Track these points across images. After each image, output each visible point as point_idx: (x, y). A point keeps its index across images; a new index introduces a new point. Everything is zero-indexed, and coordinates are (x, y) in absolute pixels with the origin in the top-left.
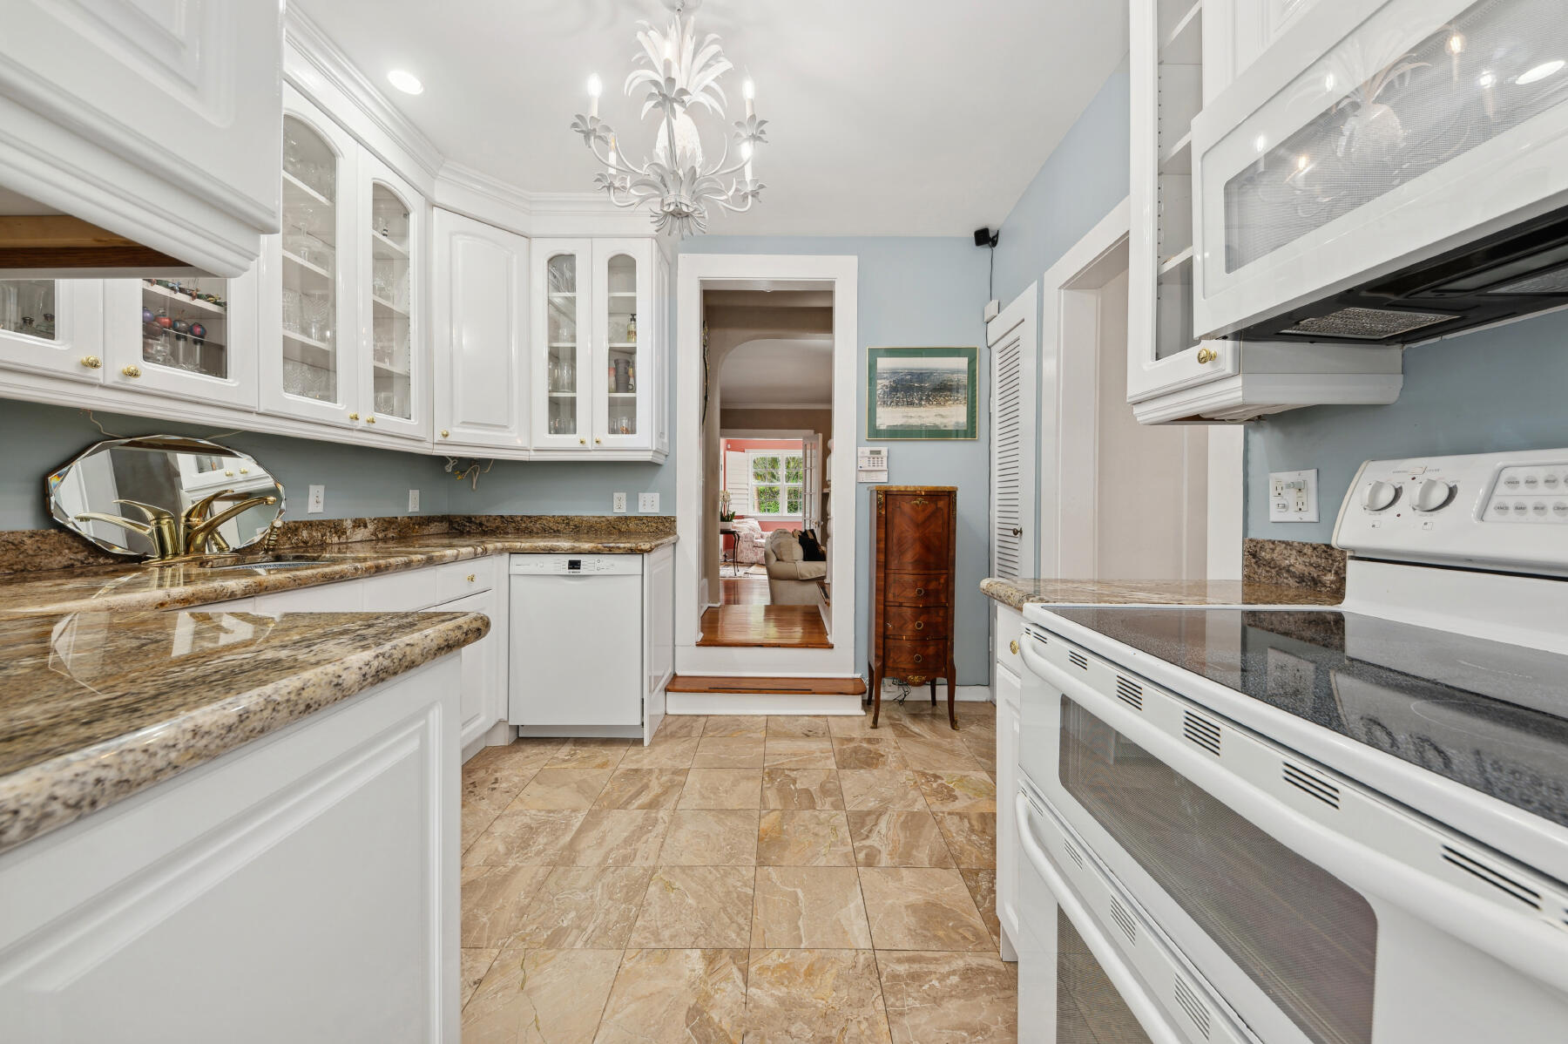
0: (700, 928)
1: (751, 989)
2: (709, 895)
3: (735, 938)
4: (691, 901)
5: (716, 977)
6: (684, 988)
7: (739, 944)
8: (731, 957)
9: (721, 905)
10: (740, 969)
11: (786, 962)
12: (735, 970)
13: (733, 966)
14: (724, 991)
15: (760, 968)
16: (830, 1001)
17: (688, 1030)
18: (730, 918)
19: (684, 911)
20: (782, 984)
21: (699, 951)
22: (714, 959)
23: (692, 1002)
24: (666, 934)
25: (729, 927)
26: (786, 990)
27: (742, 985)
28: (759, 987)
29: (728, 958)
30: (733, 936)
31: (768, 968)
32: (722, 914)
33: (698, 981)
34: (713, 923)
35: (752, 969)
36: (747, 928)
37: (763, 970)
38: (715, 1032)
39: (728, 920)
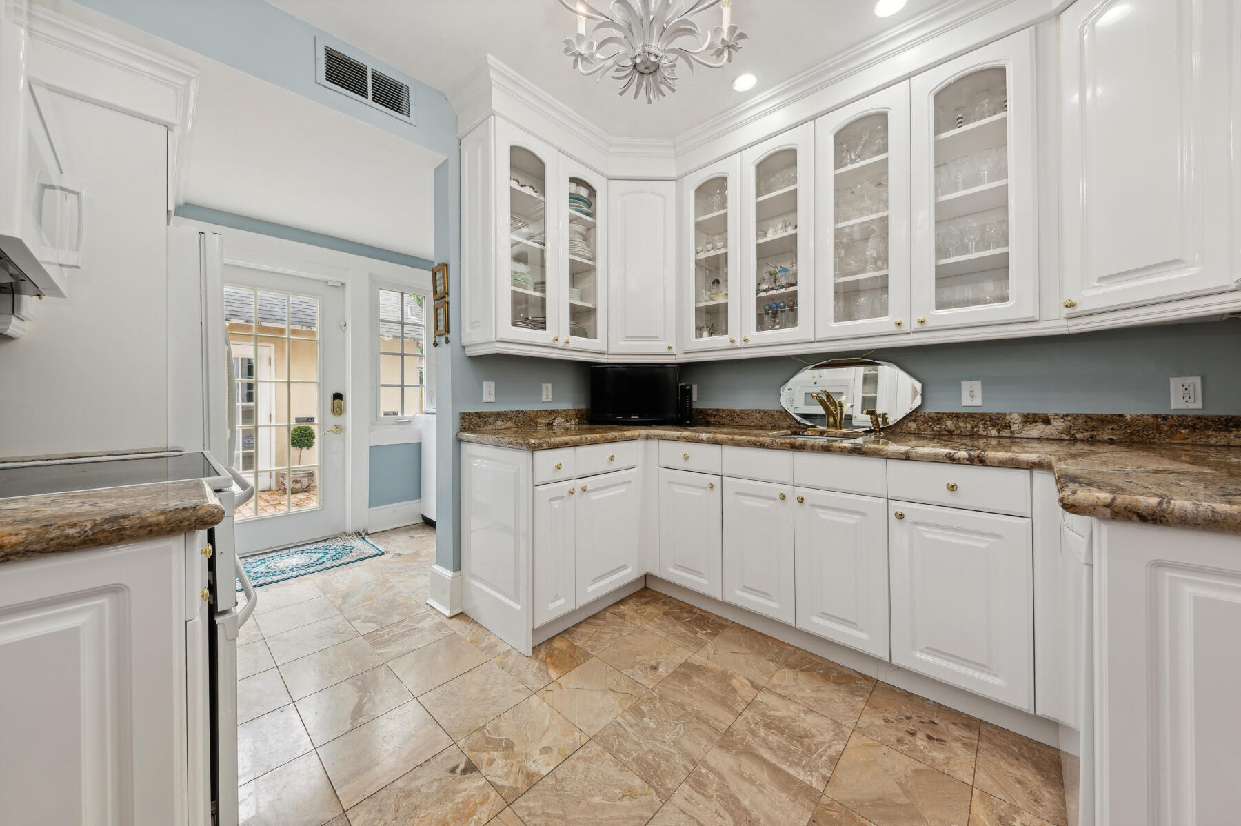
0: (563, 788)
1: (483, 782)
2: (590, 817)
3: (528, 803)
4: (597, 799)
5: (515, 769)
6: (529, 750)
7: (521, 802)
8: (517, 788)
9: (570, 818)
10: (503, 787)
11: (470, 819)
12: (506, 784)
13: (510, 784)
14: (502, 768)
15: (488, 798)
16: (416, 820)
17: (504, 738)
18: (548, 815)
19: (590, 787)
20: (462, 802)
21: (544, 773)
22: (528, 778)
23: (516, 749)
24: (581, 766)
25: (543, 807)
26: (457, 801)
27: (493, 779)
28: (479, 788)
29: (519, 786)
30: (531, 804)
31: (482, 804)
32: (560, 812)
33: (525, 759)
34: (557, 799)
35: (493, 794)
36: (527, 818)
37: (486, 799)
38: (487, 747)
39: (550, 811)
